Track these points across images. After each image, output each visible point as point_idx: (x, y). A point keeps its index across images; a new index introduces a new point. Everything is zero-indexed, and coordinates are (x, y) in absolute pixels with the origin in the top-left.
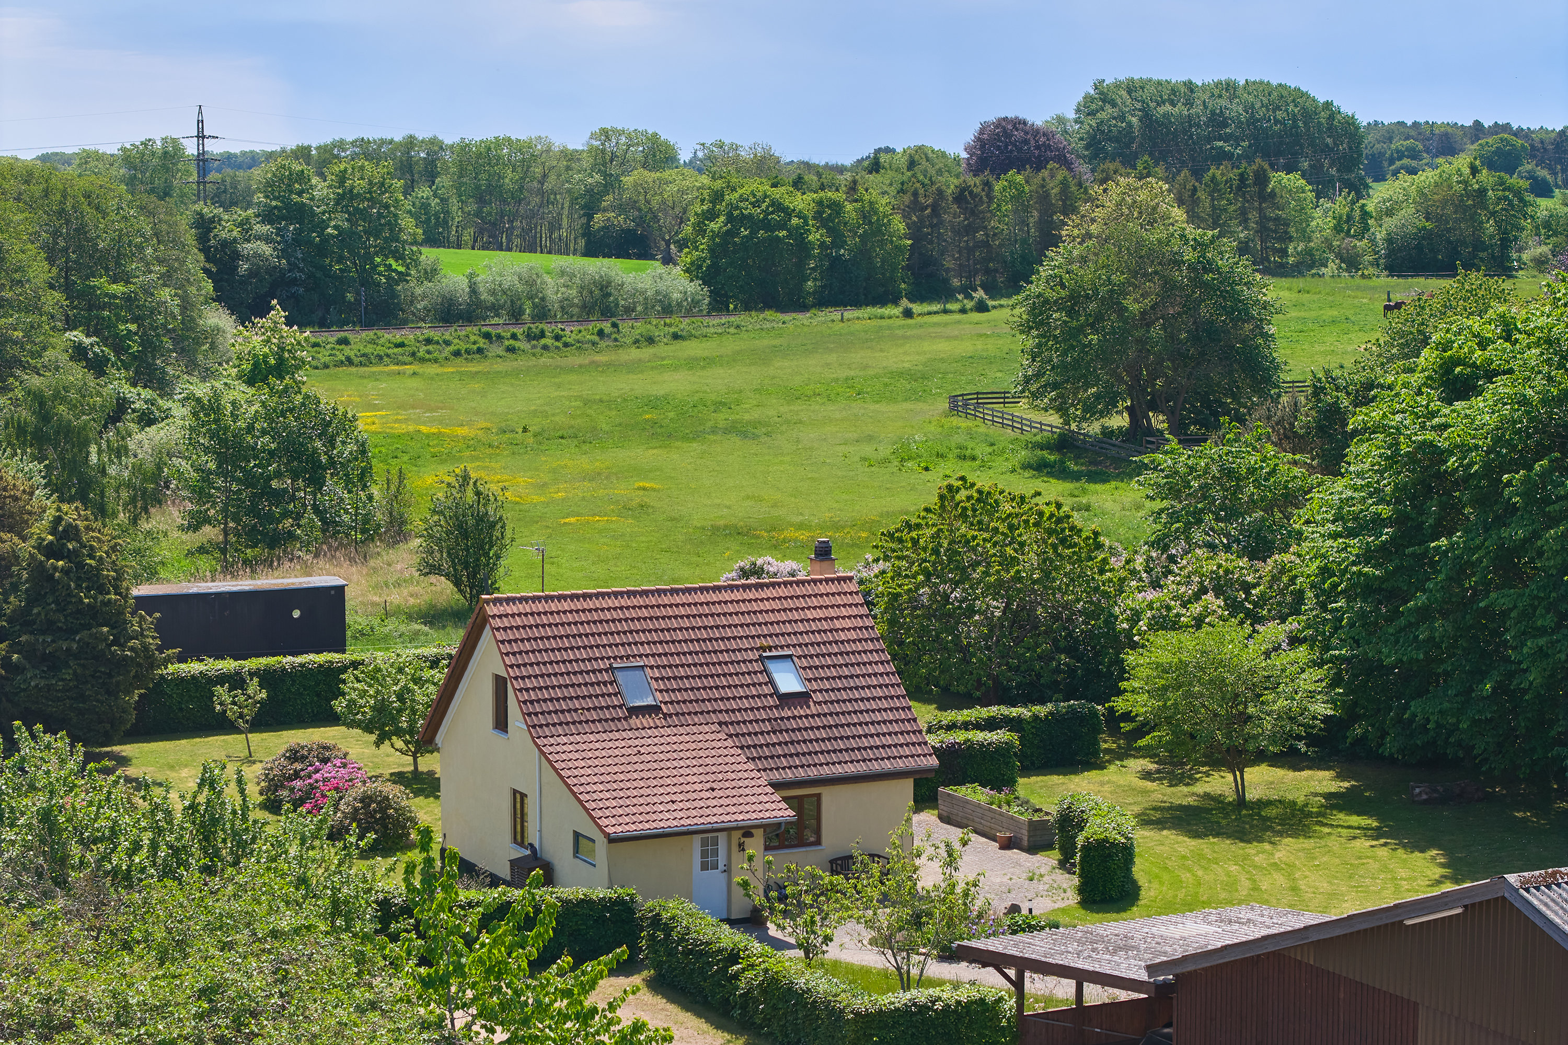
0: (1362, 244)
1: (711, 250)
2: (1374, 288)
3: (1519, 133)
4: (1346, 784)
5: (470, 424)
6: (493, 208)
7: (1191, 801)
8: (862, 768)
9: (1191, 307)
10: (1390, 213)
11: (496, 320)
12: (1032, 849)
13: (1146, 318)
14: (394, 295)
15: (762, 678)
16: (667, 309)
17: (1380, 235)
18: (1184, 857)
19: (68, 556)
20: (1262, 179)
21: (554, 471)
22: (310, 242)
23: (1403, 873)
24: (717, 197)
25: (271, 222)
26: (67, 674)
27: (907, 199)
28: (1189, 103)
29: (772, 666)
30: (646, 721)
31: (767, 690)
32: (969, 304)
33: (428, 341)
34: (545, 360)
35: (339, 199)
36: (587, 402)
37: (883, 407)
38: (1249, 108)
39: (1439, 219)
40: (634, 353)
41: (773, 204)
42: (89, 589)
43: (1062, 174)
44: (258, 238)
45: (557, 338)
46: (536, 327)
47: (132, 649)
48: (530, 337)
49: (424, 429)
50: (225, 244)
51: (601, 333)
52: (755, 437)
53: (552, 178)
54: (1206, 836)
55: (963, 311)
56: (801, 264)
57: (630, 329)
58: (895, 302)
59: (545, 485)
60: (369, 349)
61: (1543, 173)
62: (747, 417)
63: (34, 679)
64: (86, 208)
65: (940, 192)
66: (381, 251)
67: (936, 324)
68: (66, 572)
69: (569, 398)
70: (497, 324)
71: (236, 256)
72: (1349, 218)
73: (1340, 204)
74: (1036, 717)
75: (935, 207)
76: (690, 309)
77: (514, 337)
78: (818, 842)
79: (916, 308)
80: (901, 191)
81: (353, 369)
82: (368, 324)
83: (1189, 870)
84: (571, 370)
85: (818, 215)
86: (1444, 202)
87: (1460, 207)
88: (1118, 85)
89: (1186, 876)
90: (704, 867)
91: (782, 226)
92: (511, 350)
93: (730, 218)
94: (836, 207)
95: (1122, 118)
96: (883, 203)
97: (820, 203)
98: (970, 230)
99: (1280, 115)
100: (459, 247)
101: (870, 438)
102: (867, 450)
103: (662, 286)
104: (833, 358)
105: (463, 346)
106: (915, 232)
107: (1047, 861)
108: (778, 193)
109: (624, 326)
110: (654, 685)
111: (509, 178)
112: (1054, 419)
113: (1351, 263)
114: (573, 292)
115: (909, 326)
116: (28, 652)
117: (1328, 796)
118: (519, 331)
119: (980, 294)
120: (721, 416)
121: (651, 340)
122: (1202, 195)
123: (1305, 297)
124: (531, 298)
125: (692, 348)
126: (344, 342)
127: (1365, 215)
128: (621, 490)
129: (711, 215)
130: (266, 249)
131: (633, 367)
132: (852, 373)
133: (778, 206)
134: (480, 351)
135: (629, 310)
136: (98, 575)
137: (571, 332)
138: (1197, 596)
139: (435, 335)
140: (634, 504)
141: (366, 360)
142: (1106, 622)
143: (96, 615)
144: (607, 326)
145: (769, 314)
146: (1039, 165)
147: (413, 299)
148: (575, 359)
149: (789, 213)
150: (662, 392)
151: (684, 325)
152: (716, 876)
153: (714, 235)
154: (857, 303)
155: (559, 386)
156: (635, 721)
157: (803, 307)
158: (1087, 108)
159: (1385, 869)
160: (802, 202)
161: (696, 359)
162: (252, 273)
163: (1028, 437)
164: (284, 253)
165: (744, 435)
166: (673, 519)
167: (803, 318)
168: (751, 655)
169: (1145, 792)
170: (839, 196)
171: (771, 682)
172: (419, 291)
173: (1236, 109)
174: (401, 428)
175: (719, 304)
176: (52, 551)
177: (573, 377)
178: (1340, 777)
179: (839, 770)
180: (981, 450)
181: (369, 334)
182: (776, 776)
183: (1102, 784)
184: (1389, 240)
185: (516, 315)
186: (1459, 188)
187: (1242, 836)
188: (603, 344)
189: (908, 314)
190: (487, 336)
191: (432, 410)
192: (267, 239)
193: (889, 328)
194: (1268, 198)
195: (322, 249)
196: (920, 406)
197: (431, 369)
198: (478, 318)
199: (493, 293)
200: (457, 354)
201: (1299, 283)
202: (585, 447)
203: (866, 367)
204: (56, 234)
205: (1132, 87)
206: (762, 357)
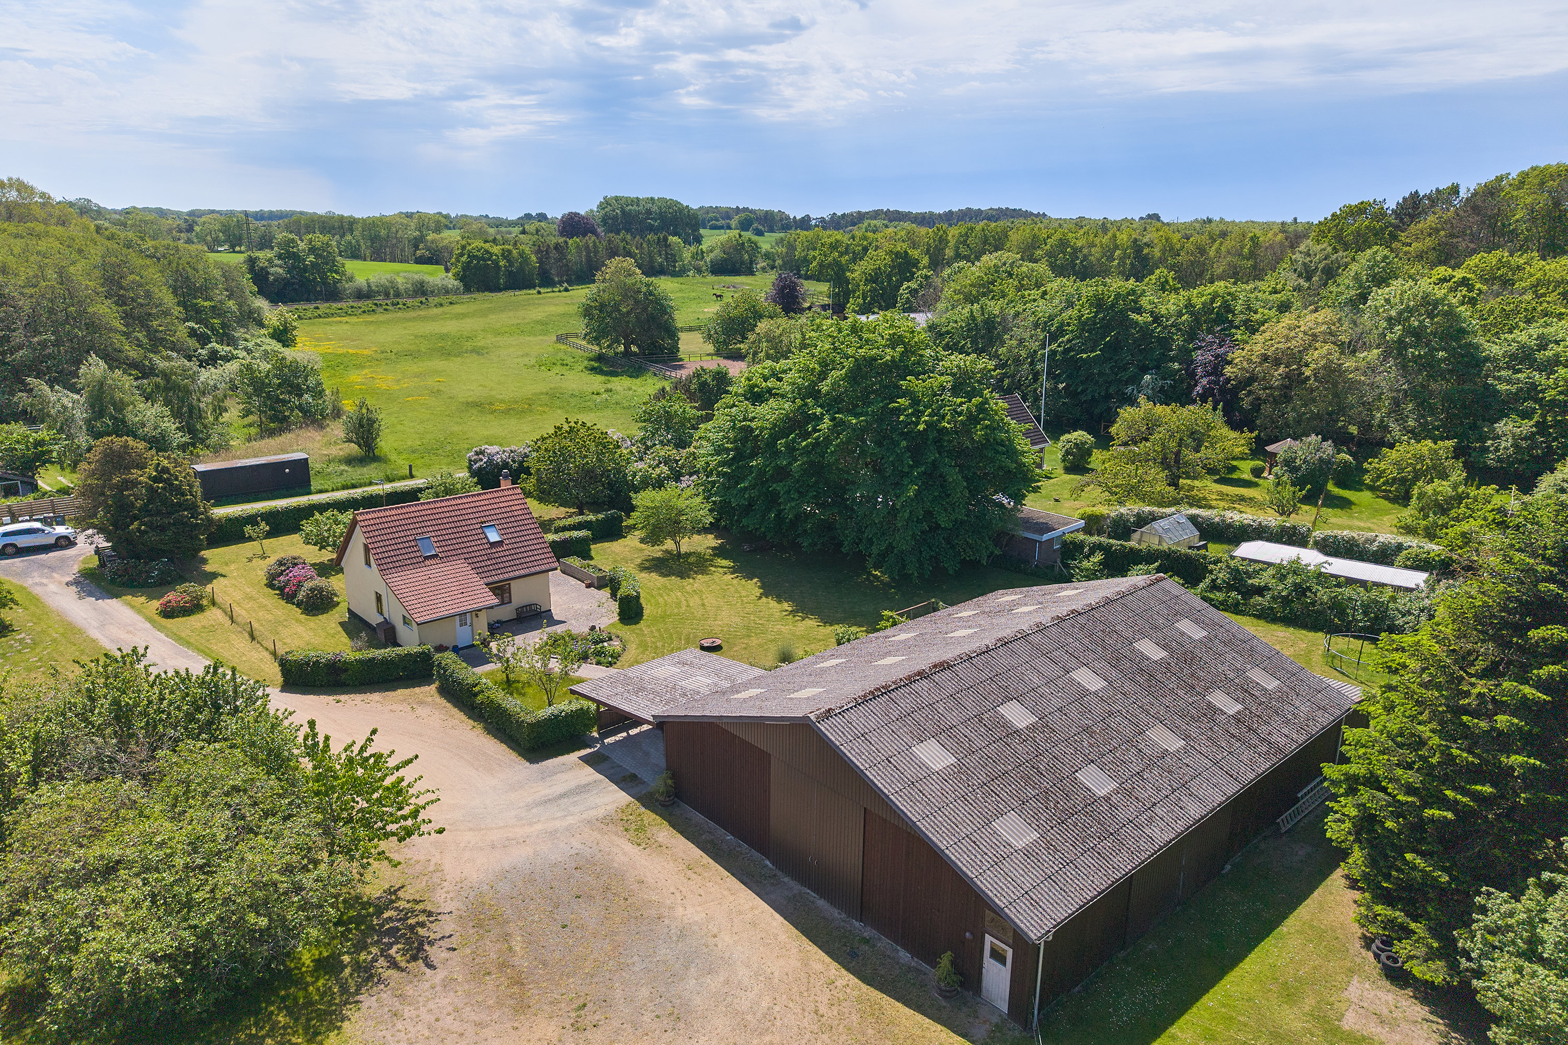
0: (702, 263)
1: (463, 268)
2: (707, 283)
3: (752, 211)
4: (719, 542)
5: (369, 348)
6: (377, 245)
7: (659, 554)
8: (527, 571)
9: (645, 309)
10: (711, 251)
11: (379, 298)
12: (599, 588)
13: (628, 313)
14: (337, 288)
15: (482, 536)
16: (447, 292)
17: (708, 259)
18: (659, 589)
19: (165, 481)
20: (666, 239)
21: (403, 372)
22: (299, 267)
23: (744, 593)
24: (464, 247)
25: (282, 259)
26: (170, 533)
27: (536, 248)
28: (638, 205)
29: (486, 530)
30: (432, 562)
31: (484, 541)
32: (562, 289)
33: (352, 307)
34: (400, 314)
35: (310, 249)
36: (416, 336)
37: (531, 338)
38: (660, 208)
39: (728, 254)
40: (436, 311)
41: (485, 250)
42: (176, 495)
43: (593, 238)
44: (276, 266)
45: (404, 305)
46: (395, 301)
47: (201, 519)
48: (393, 304)
49: (350, 351)
50: (262, 268)
51: (421, 302)
52: (483, 354)
53: (400, 232)
54: (669, 576)
55: (560, 291)
56: (498, 273)
57: (433, 300)
58: (534, 287)
59: (399, 380)
60: (327, 311)
61: (760, 227)
62: (479, 344)
63: (153, 537)
64: (189, 269)
65: (548, 246)
66: (331, 271)
67: (550, 297)
68: (164, 488)
69: (409, 335)
70: (380, 299)
71: (268, 273)
72: (697, 253)
73: (693, 248)
74: (597, 520)
75: (547, 251)
76: (456, 292)
77: (387, 304)
78: (510, 602)
79: (542, 290)
80: (534, 245)
81: (321, 320)
82: (327, 301)
83: (662, 596)
84: (409, 320)
85: (503, 255)
86: (730, 248)
87: (735, 249)
88: (612, 198)
89: (661, 600)
90: (461, 625)
91: (489, 259)
92: (386, 310)
93: (469, 256)
94: (510, 251)
95: (614, 211)
96: (527, 250)
97: (503, 250)
98: (560, 260)
99: (671, 211)
100: (365, 260)
101: (527, 355)
102: (526, 360)
103: (444, 283)
104: (511, 314)
105: (366, 309)
106: (540, 261)
107: (606, 593)
108: (487, 246)
109: (430, 299)
110: (435, 545)
111: (383, 233)
112: (597, 348)
113: (699, 270)
114: (409, 286)
115: (540, 299)
116: (150, 525)
117: (714, 548)
118: (388, 302)
119: (565, 285)
120: (469, 344)
121: (441, 305)
122: (645, 245)
123: (683, 286)
124: (393, 288)
125: (457, 309)
126: (317, 308)
127: (702, 252)
128: (431, 382)
129: (462, 255)
130: (280, 271)
131: (434, 318)
132: (519, 321)
133: (487, 252)
134: (373, 310)
135: (432, 292)
136: (180, 488)
137: (410, 302)
138: (658, 466)
139: (355, 304)
140: (435, 390)
141: (327, 316)
142: (623, 476)
143: (181, 506)
144: (423, 300)
145: (486, 293)
146: (584, 235)
147: (345, 290)
148: (412, 314)
149: (491, 254)
150: (445, 332)
151: (454, 298)
152: (467, 628)
153: (463, 263)
154: (520, 289)
155: (405, 328)
156: (427, 563)
157: (500, 290)
158: (601, 206)
159: (737, 591)
160: (496, 250)
161: (459, 314)
162: (275, 280)
163: (586, 354)
164: (289, 272)
165: (478, 353)
166: (451, 398)
167: (500, 295)
168: (477, 526)
169: (642, 550)
170: (510, 247)
171: (486, 537)
172: (347, 286)
173: (655, 209)
174: (341, 351)
175: (468, 289)
176: (156, 480)
177: (410, 324)
178: (717, 538)
179: (517, 573)
180: (569, 360)
181: (327, 305)
182: (490, 580)
183: (625, 546)
184: (711, 261)
185: (387, 295)
186: (735, 242)
187: (682, 575)
188: (422, 307)
189: (539, 293)
190: (376, 304)
191: (353, 341)
192: (281, 267)
193: (533, 299)
194: (668, 246)
195: (305, 269)
196: (545, 338)
197: (354, 319)
198: (372, 296)
199: (377, 286)
200: (364, 312)
201: (680, 279)
202: (415, 360)
203: (525, 318)
204: (176, 281)
205: (617, 199)
206: (484, 313)
